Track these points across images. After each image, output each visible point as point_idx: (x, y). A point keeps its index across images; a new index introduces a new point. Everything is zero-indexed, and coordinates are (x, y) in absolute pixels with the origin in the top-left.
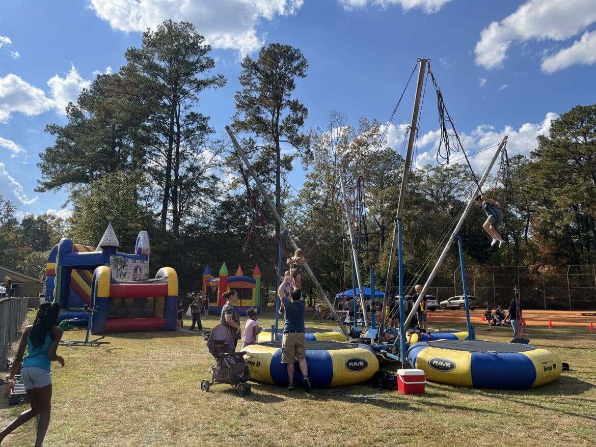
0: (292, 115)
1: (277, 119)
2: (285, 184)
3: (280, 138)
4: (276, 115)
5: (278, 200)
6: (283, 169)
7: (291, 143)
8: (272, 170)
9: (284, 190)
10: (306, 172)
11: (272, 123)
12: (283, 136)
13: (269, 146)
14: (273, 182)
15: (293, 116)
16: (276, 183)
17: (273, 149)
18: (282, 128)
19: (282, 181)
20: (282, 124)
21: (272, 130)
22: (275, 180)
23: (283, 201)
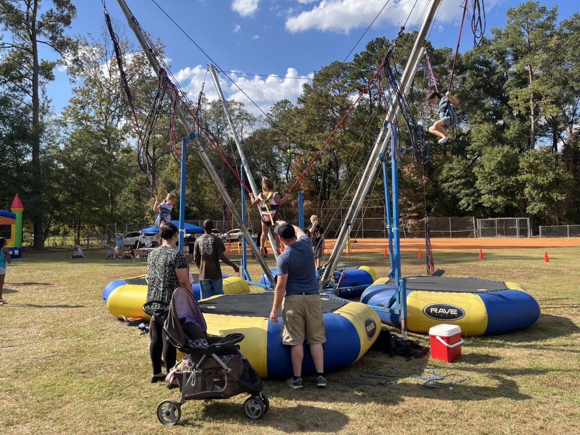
0: (55, 10)
1: (35, 12)
2: (45, 96)
3: (38, 38)
4: (32, 7)
5: (36, 116)
6: (41, 78)
7: (53, 46)
8: (26, 75)
9: (43, 104)
10: (73, 86)
11: (28, 15)
12: (42, 36)
13: (23, 46)
14: (28, 92)
15: (57, 12)
16: (32, 94)
17: (27, 50)
18: (41, 25)
19: (40, 92)
20: (41, 20)
21: (28, 25)
22: (30, 90)
23: (42, 117)
